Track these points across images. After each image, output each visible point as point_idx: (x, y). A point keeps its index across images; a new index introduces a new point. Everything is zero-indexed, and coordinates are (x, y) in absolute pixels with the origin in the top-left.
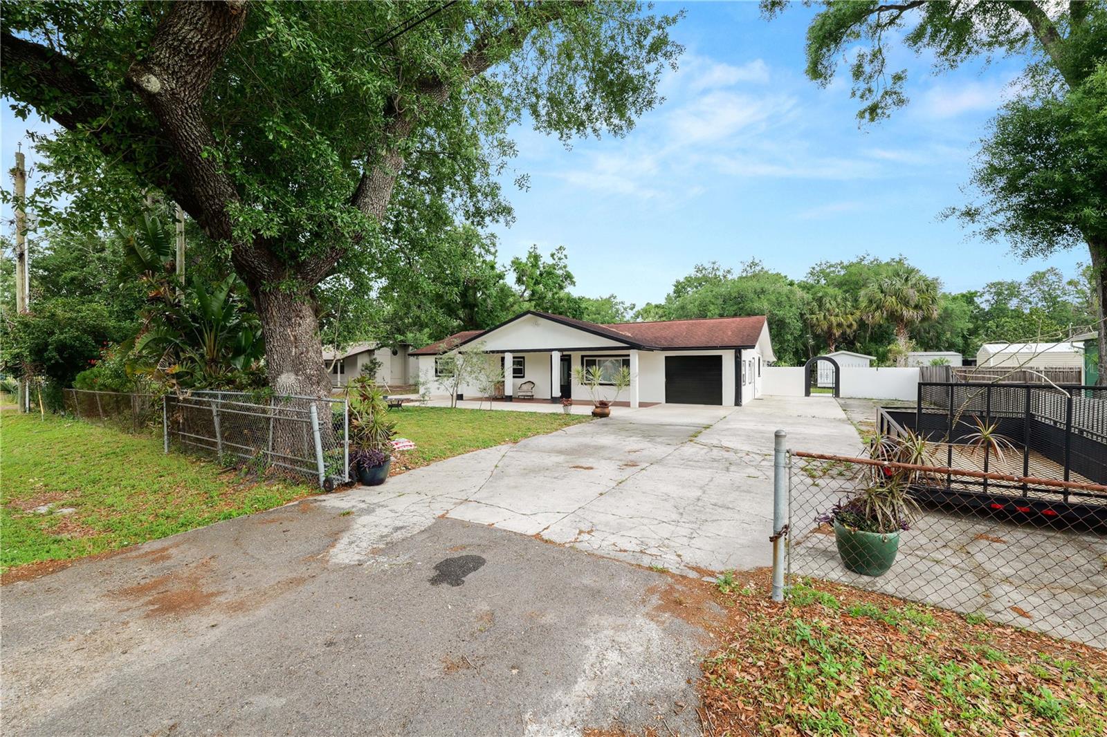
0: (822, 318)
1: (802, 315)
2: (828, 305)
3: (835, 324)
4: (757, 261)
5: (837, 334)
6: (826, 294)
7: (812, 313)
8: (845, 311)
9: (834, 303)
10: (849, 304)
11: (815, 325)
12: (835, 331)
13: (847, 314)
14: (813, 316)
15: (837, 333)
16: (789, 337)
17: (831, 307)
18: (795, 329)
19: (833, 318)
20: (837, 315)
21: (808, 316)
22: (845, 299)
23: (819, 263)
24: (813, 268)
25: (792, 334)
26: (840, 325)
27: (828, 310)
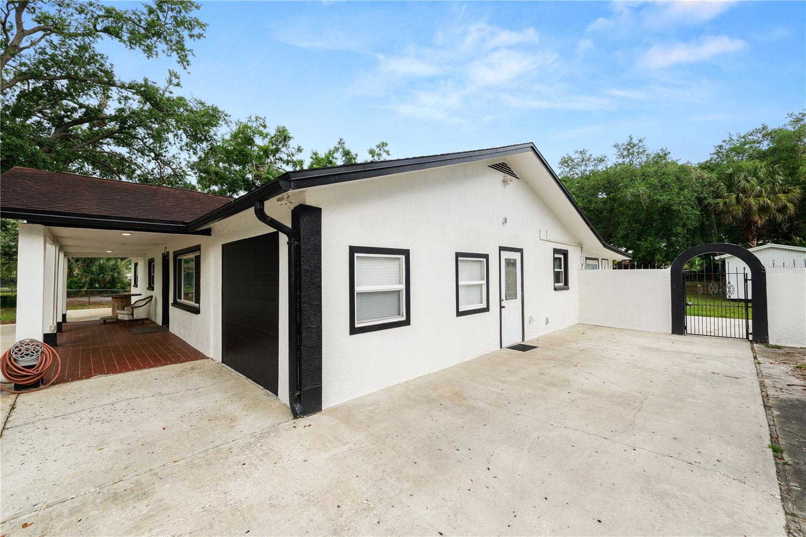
0: (734, 201)
1: (700, 200)
2: (743, 183)
3: (755, 208)
4: (635, 141)
5: (760, 223)
6: (739, 169)
7: (717, 195)
8: (773, 189)
9: (754, 181)
10: (780, 178)
11: (722, 212)
12: (756, 218)
13: (775, 193)
14: (719, 200)
15: (760, 221)
16: (679, 230)
17: (748, 185)
18: (688, 218)
19: (752, 201)
20: (759, 195)
21: (711, 200)
22: (772, 174)
23: (728, 139)
24: (721, 147)
25: (684, 225)
26: (763, 209)
27: (744, 191)
